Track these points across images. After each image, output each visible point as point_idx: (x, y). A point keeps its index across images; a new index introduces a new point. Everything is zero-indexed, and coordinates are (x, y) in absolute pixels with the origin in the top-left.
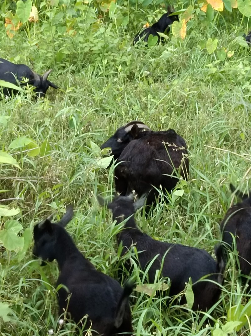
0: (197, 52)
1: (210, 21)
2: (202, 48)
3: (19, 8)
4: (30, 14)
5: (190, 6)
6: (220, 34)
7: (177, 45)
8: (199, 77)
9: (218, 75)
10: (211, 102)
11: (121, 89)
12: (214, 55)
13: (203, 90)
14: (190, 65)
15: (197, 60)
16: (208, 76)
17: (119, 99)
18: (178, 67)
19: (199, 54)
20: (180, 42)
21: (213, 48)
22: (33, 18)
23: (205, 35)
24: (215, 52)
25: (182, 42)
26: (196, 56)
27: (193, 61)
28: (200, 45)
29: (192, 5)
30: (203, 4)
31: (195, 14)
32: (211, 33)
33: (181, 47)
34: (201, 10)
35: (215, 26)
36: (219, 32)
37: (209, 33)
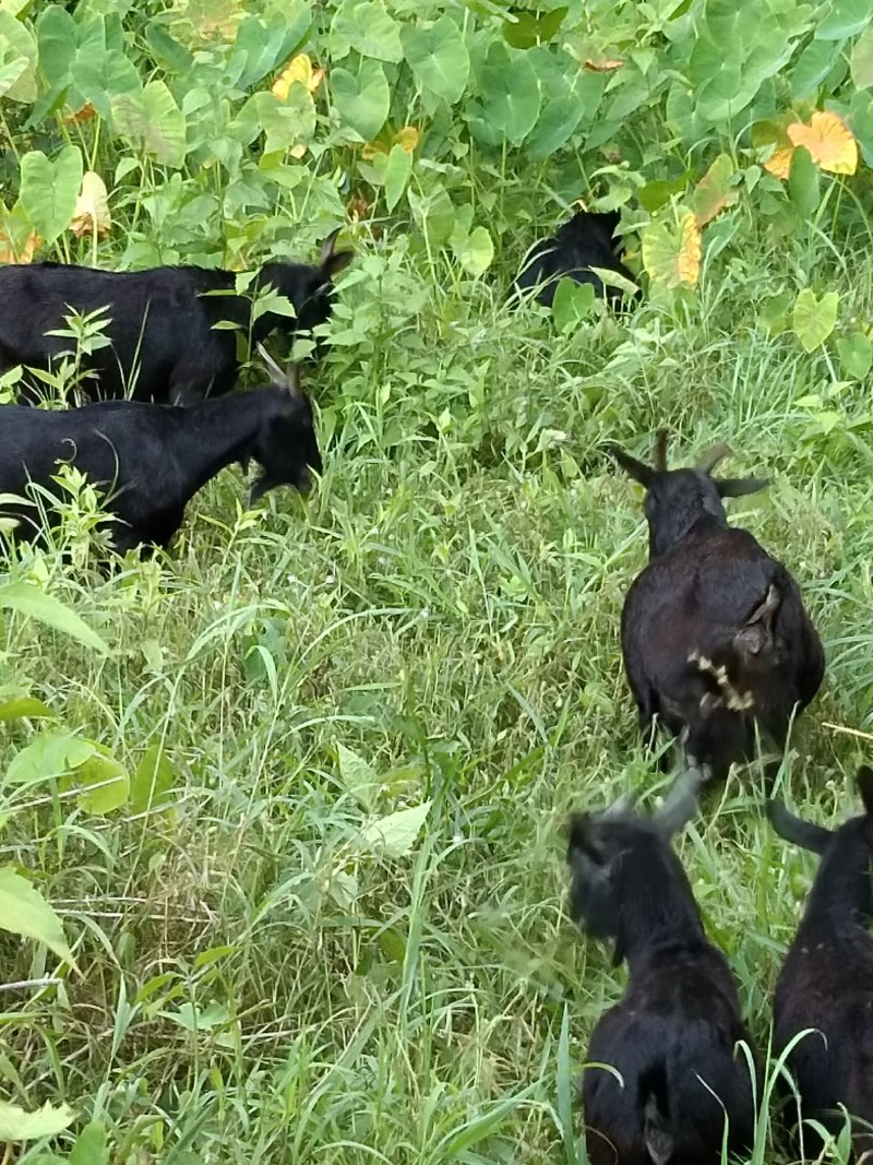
0: (755, 344)
1: (803, 217)
2: (773, 331)
3: (32, 180)
4: (73, 203)
5: (724, 156)
6: (845, 266)
7: (674, 316)
8: (766, 451)
9: (843, 441)
10: (819, 554)
11: (452, 507)
12: (826, 354)
13: (784, 505)
14: (728, 397)
15: (755, 378)
16: (805, 443)
17: (441, 550)
18: (679, 411)
19: (764, 354)
20: (685, 305)
21: (821, 327)
22: (88, 220)
23: (784, 274)
24: (830, 343)
25: (694, 307)
26: (754, 362)
27: (740, 382)
28: (769, 316)
29: (728, 151)
30: (774, 145)
31: (742, 189)
32: (811, 264)
33: (691, 327)
34: (764, 172)
35: (824, 235)
36: (842, 259)
37: (803, 265)
